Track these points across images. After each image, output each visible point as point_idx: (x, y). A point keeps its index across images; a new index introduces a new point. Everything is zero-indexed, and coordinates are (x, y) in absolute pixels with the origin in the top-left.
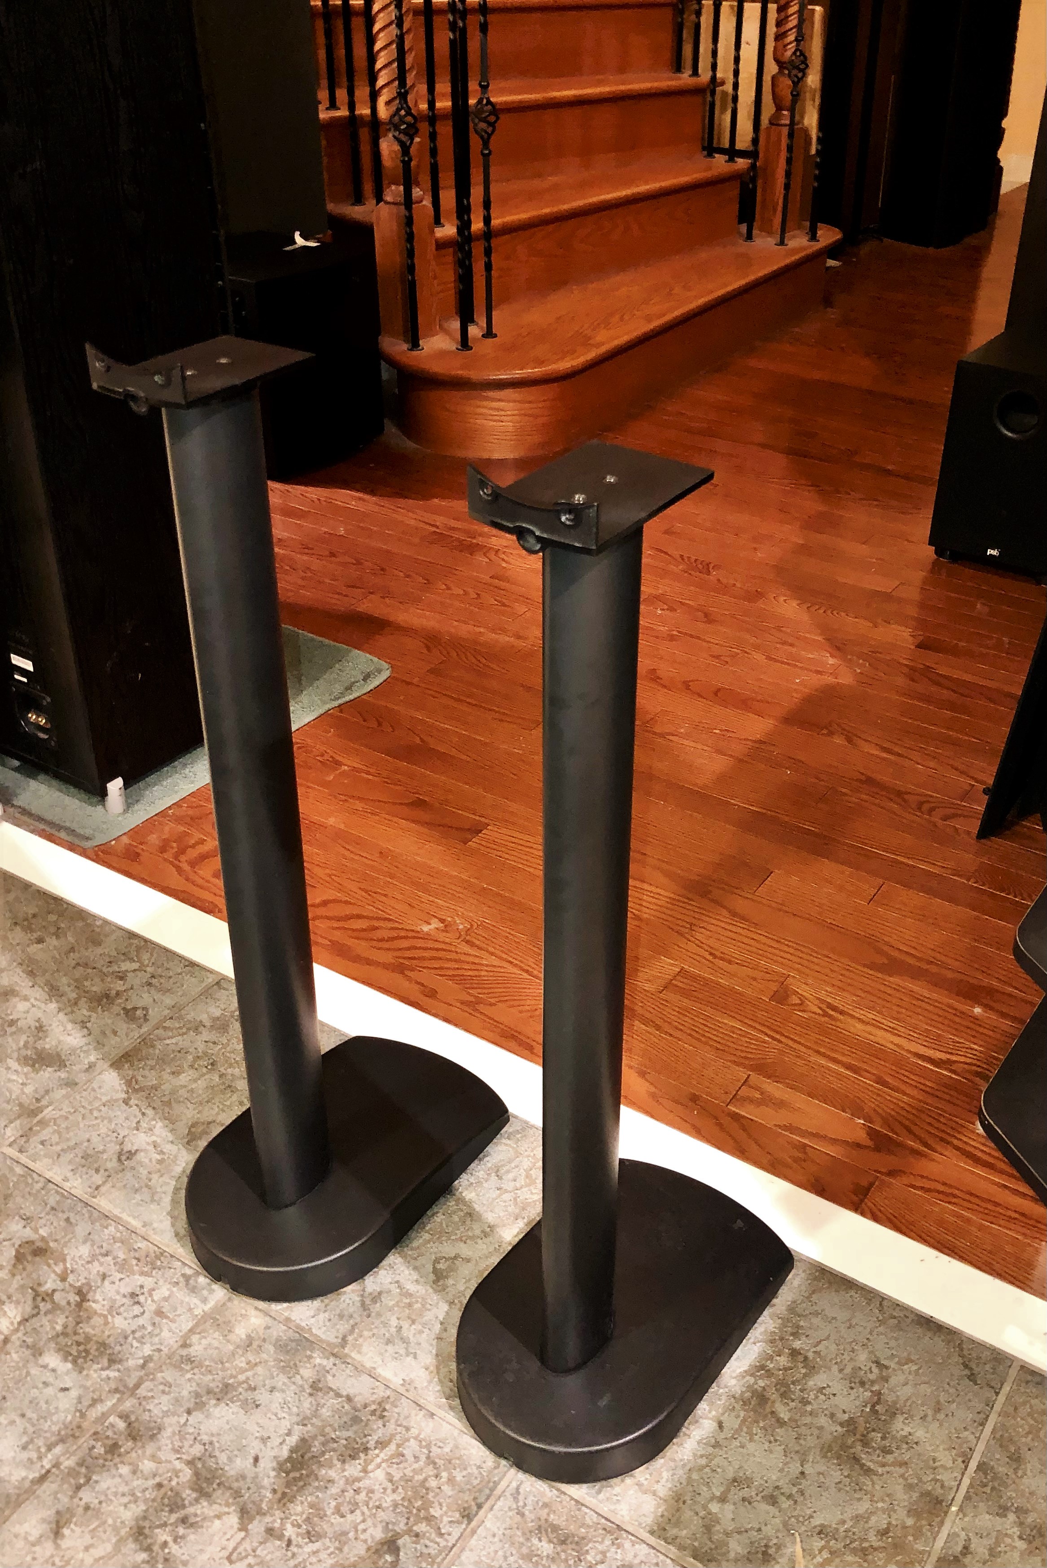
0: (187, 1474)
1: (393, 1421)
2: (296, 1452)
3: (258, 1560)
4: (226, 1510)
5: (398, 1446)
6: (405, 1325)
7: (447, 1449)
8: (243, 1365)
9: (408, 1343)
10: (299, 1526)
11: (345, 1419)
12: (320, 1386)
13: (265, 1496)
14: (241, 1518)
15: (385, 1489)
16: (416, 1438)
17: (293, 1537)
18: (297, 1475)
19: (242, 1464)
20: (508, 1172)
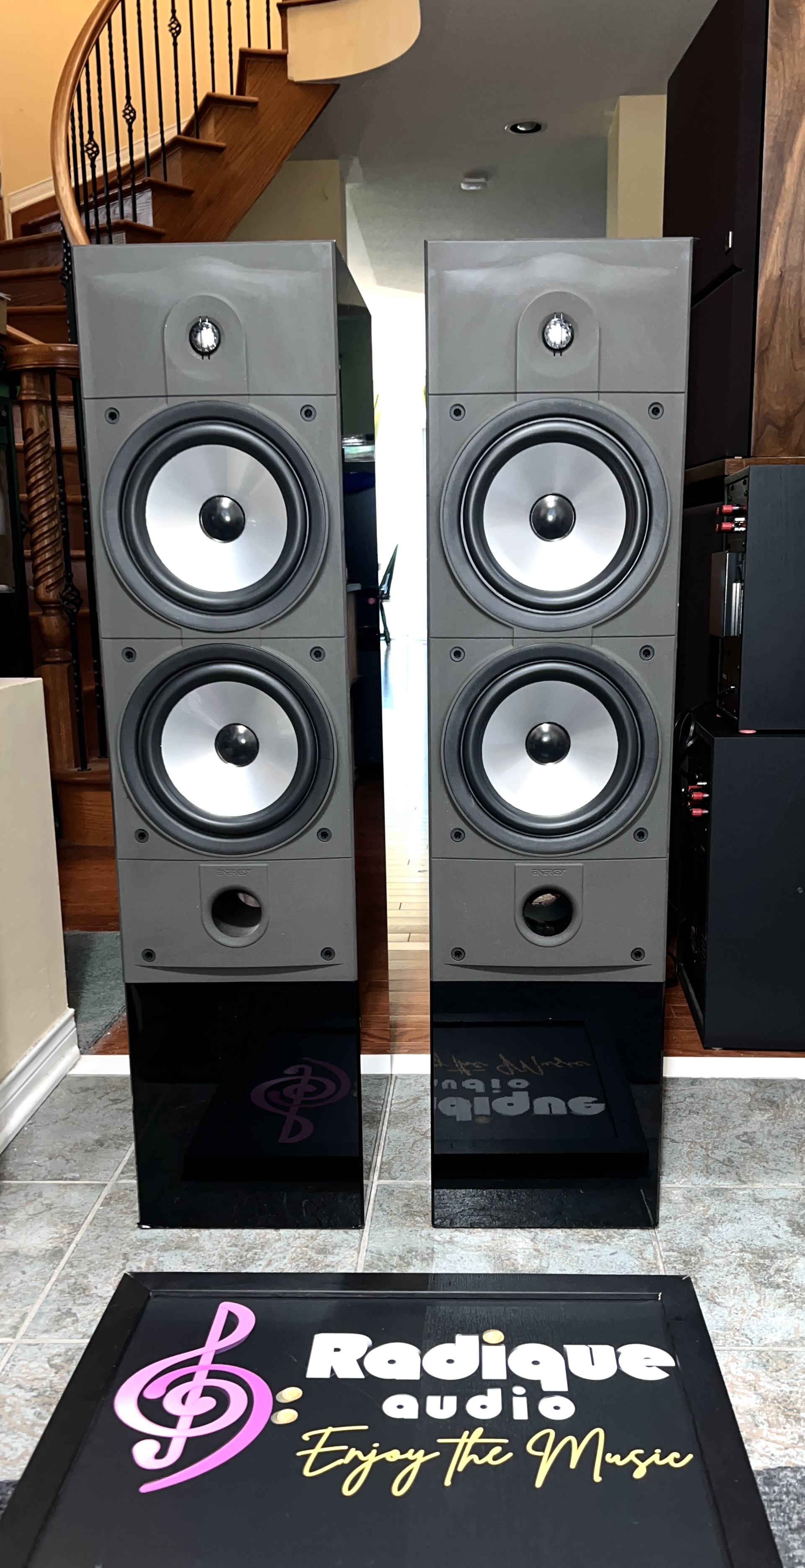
0: (748, 1256)
6: (766, 1165)
8: (701, 1208)
9: (778, 1170)
11: (797, 1206)
12: (760, 1200)
19: (771, 1242)
20: (716, 1097)
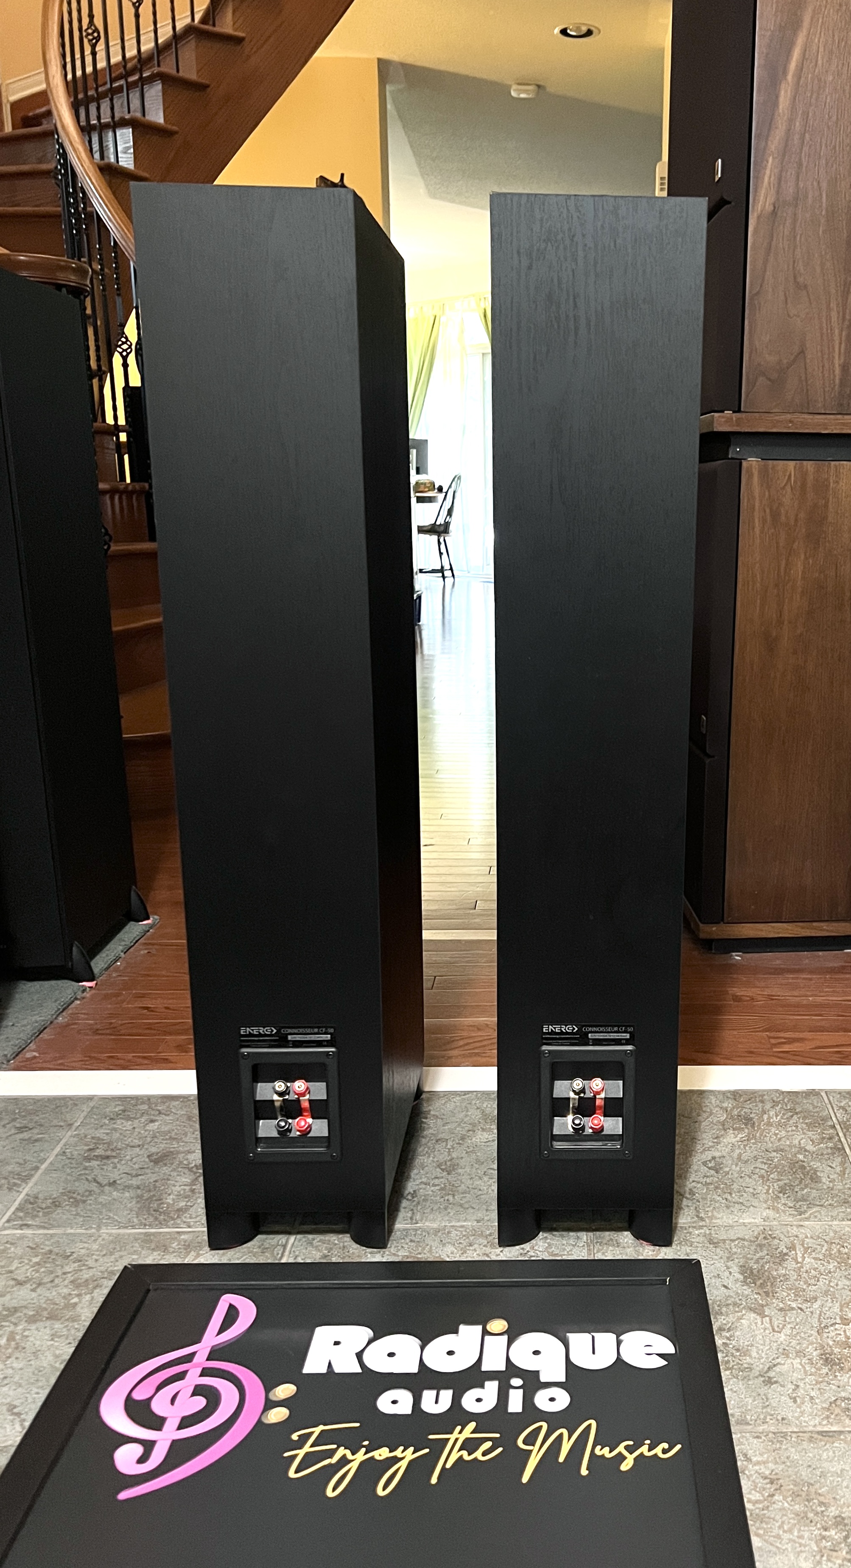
1: (782, 1237)
2: (746, 1273)
3: (795, 1324)
4: (740, 1314)
5: (803, 1245)
7: (832, 1234)
10: (797, 1300)
13: (756, 1300)
14: (755, 1312)
15: (823, 1265)
16: (807, 1237)
17: (800, 1306)
18: (761, 1281)
